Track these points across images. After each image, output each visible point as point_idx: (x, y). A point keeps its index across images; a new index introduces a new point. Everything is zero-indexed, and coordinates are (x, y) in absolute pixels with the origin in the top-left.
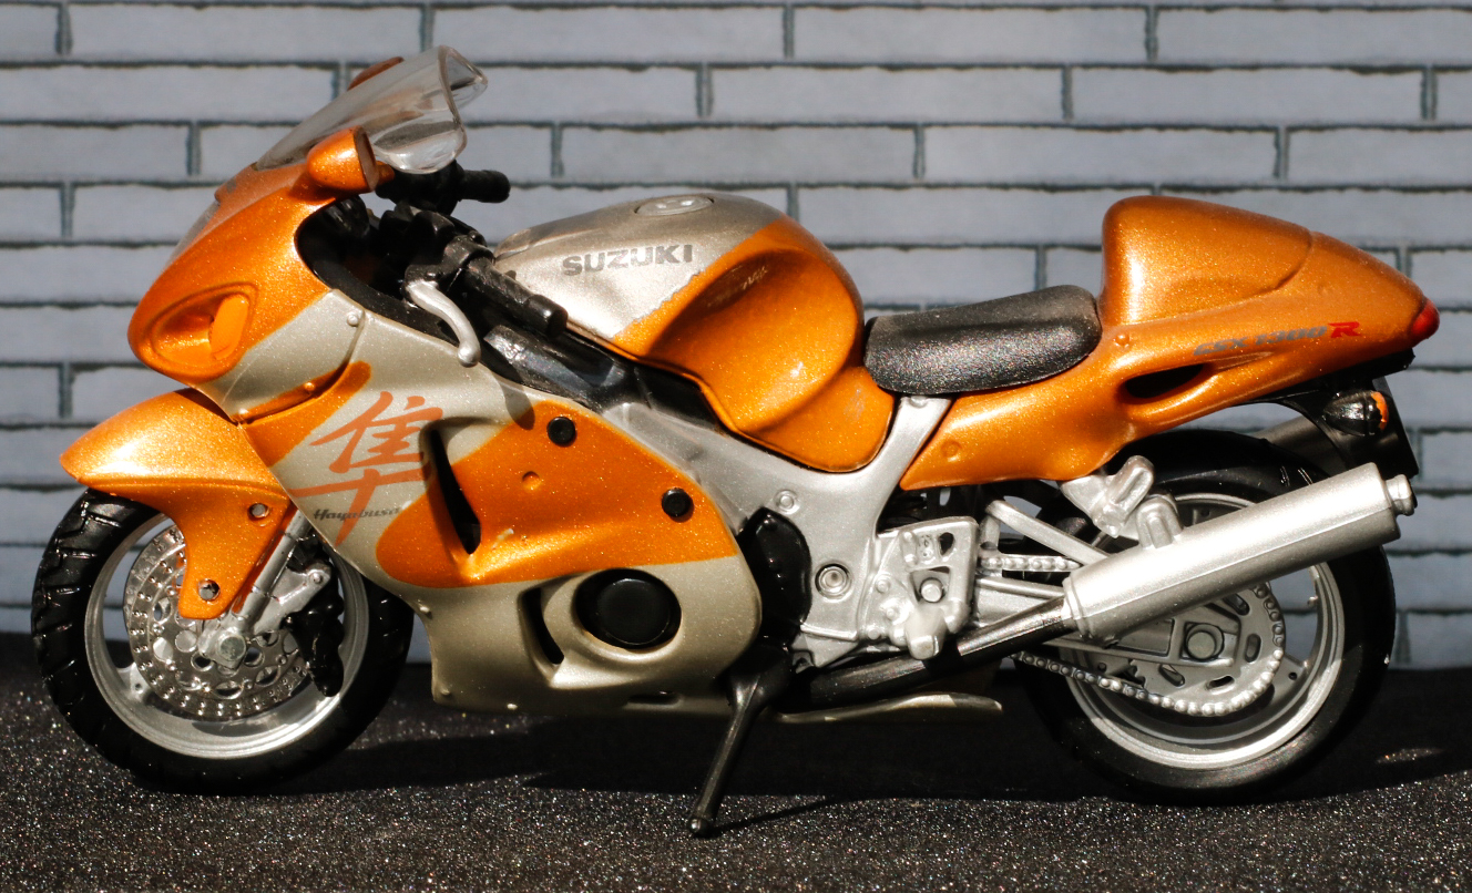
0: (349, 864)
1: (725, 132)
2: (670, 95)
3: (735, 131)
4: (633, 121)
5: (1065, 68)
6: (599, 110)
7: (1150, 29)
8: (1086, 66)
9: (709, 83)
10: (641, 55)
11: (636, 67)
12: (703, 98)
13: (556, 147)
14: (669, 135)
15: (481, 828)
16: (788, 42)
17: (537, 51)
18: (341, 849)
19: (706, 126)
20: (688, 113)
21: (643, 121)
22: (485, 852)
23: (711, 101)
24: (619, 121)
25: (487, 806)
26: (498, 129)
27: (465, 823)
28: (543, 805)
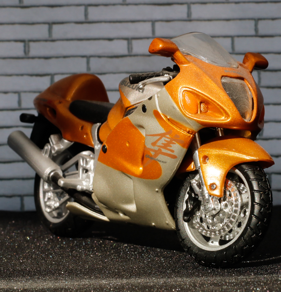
0: (39, 268)
1: (136, 58)
2: (120, 47)
3: (139, 58)
4: (110, 55)
5: (232, 37)
6: (100, 52)
7: (256, 25)
8: (238, 36)
9: (131, 44)
10: (111, 36)
11: (110, 39)
12: (130, 48)
13: (88, 63)
14: (120, 59)
15: (75, 257)
16: (153, 31)
17: (82, 35)
18: (36, 264)
19: (130, 56)
20: (125, 52)
21: (113, 55)
22: (77, 264)
23: (132, 48)
24: (106, 55)
25: (76, 251)
26: (72, 58)
27: (71, 256)
28: (92, 250)
